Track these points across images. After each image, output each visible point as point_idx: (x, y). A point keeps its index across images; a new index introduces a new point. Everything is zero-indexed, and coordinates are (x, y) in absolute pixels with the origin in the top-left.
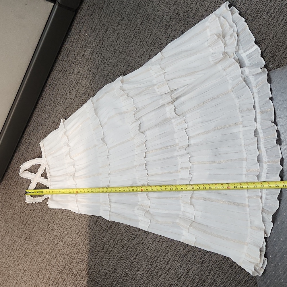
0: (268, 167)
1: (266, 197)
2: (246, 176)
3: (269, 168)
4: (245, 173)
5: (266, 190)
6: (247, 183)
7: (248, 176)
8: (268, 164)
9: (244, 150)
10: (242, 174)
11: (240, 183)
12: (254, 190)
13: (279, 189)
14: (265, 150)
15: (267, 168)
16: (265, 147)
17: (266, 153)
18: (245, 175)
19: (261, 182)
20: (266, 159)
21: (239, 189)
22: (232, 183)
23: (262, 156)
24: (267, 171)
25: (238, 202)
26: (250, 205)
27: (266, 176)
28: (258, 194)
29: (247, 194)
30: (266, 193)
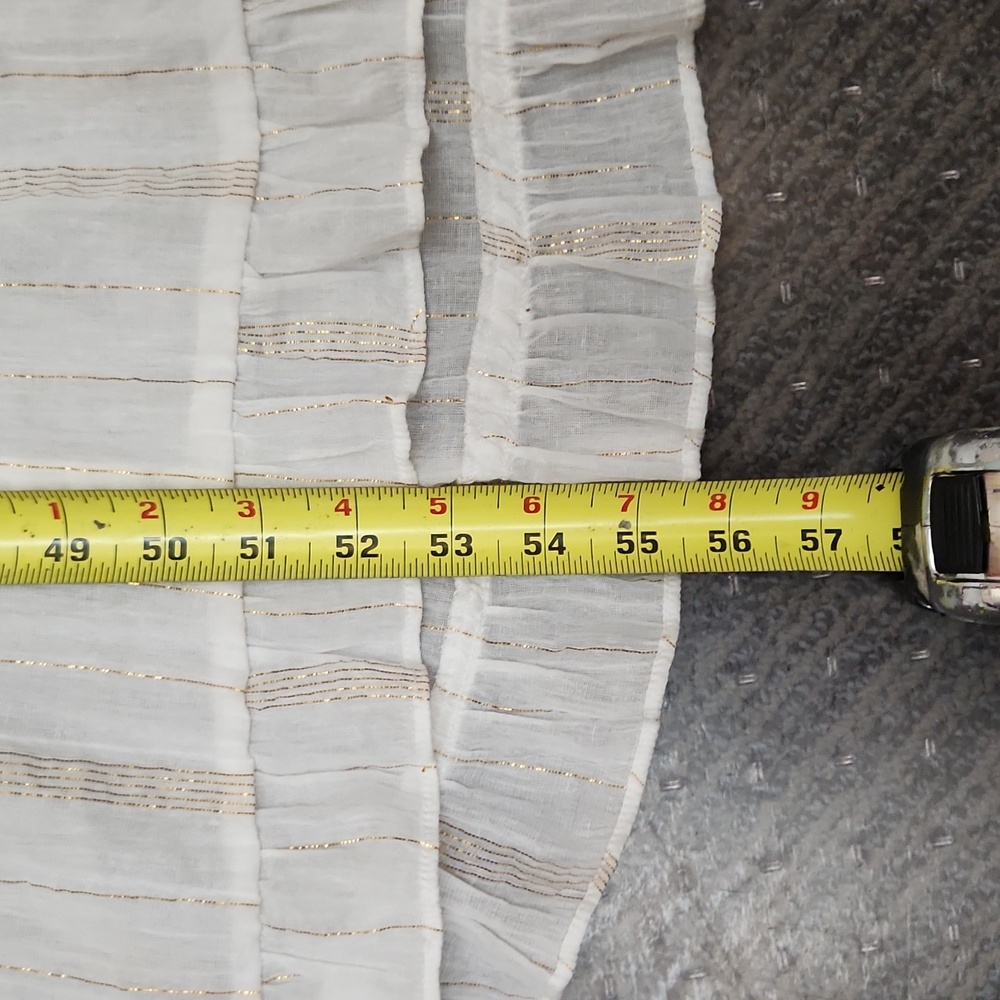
0: (541, 302)
1: (479, 679)
2: (246, 406)
3: (546, 323)
4: (224, 365)
5: (494, 592)
6: (248, 499)
7: (267, 404)
8: (536, 272)
9: (231, 51)
10: (182, 381)
11: (150, 504)
12: (328, 595)
13: (659, 576)
14: (510, 84)
15: (524, 317)
16: (531, 39)
17: (515, 126)
18: (221, 395)
19: (440, 496)
20: (522, 205)
21: (115, 577)
22: (23, 494)
23: (468, 158)
24: (523, 348)
25: (103, 749)
26: (265, 779)
27: (513, 411)
28: (380, 646)
29: (240, 641)
30: (491, 625)
